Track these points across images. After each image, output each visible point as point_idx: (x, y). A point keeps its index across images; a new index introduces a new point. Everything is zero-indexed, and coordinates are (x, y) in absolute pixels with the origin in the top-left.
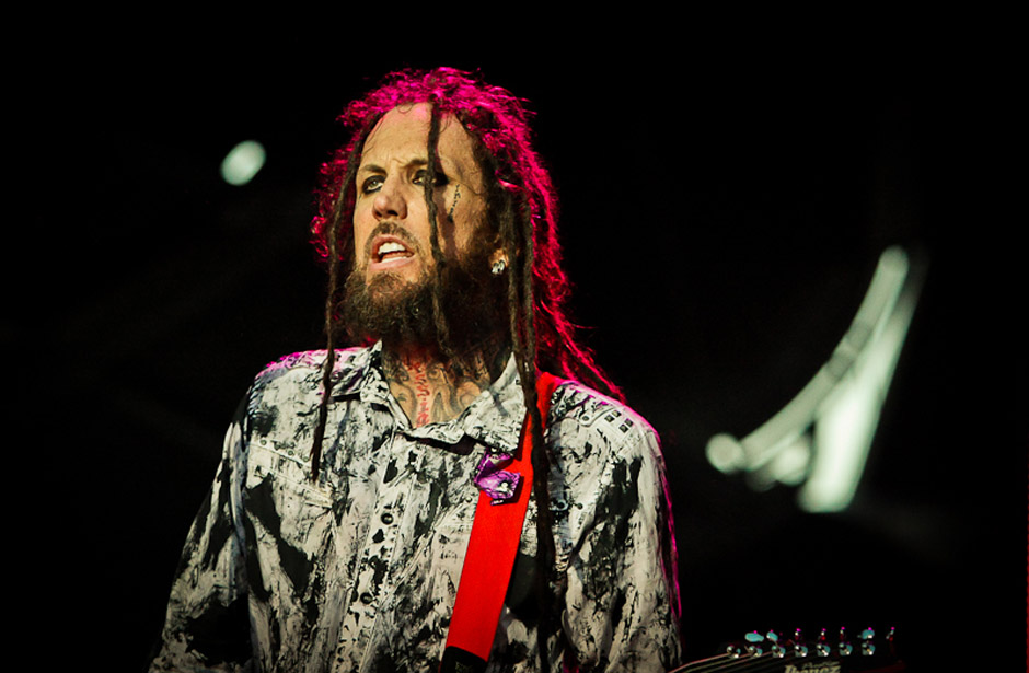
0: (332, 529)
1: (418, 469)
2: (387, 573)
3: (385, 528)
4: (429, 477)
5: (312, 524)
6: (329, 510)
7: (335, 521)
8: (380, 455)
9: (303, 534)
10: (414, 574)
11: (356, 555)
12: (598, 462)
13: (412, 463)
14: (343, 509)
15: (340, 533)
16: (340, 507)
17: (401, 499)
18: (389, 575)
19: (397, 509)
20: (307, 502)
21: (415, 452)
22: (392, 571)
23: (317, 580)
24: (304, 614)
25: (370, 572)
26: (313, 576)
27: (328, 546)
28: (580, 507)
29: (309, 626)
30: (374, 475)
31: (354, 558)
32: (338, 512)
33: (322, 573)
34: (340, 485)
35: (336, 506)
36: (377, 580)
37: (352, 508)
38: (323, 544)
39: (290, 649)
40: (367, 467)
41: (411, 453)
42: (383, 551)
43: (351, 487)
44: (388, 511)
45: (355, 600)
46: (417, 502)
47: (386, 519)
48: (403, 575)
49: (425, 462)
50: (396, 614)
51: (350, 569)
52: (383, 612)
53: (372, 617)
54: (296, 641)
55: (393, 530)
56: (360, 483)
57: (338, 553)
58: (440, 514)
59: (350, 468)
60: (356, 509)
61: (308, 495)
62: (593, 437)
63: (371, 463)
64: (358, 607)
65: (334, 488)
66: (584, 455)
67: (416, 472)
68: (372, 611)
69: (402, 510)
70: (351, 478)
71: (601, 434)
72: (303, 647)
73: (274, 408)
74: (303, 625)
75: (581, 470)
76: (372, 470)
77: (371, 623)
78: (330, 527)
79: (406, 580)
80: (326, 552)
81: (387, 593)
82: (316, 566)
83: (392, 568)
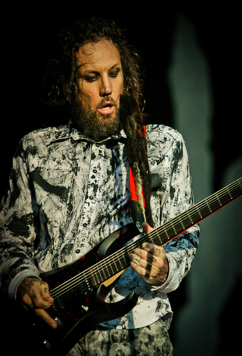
0: (74, 177)
1: (103, 155)
2: (98, 189)
3: (95, 174)
4: (109, 157)
5: (65, 177)
6: (71, 171)
7: (74, 174)
8: (87, 153)
9: (62, 181)
10: (109, 188)
11: (85, 185)
12: (170, 143)
13: (101, 153)
14: (77, 170)
15: (77, 178)
16: (75, 170)
17: (99, 165)
18: (99, 189)
19: (98, 168)
20: (61, 171)
21: (101, 150)
22: (100, 188)
23: (71, 196)
24: (67, 208)
25: (92, 189)
26: (69, 194)
27: (74, 183)
28: (167, 156)
29: (70, 212)
30: (86, 159)
31: (84, 186)
32: (75, 171)
33: (72, 193)
34: (73, 163)
35: (73, 170)
36: (95, 191)
37: (80, 170)
38: (72, 182)
39: (64, 221)
40: (83, 157)
41: (99, 150)
42: (96, 181)
43: (78, 163)
44: (95, 169)
45: (87, 198)
46: (106, 165)
47: (95, 171)
48: (105, 188)
49: (105, 153)
50: (105, 202)
51: (83, 190)
52: (99, 201)
53: (95, 203)
54: (66, 218)
55: (98, 175)
56: (82, 162)
57: (78, 185)
58: (116, 168)
59: (76, 157)
60: (82, 170)
61: (61, 169)
62: (166, 135)
63: (84, 156)
64: (88, 200)
65: (71, 164)
66: (164, 141)
67: (103, 156)
68: (94, 201)
69: (100, 169)
70: (77, 161)
71: (169, 134)
72: (68, 219)
73: (35, 147)
74: (68, 212)
75: (164, 146)
76: (85, 158)
77: (94, 205)
78: (73, 177)
79: (106, 190)
80: (73, 185)
81: (99, 195)
82: (70, 190)
83: (100, 187)
